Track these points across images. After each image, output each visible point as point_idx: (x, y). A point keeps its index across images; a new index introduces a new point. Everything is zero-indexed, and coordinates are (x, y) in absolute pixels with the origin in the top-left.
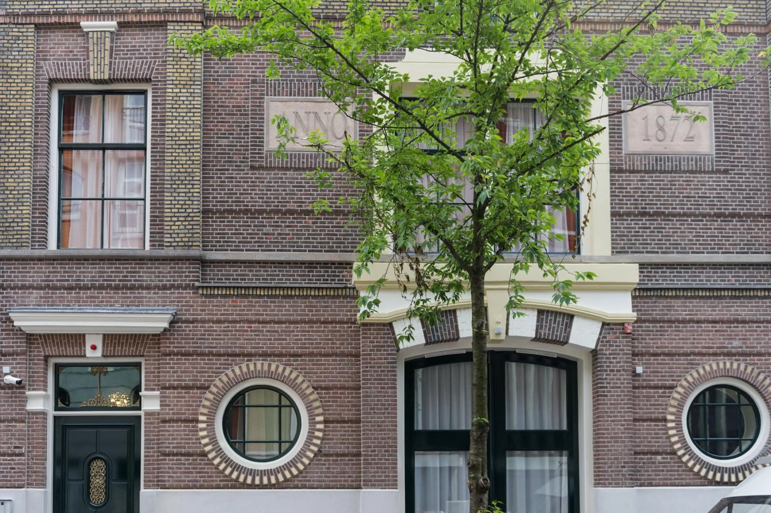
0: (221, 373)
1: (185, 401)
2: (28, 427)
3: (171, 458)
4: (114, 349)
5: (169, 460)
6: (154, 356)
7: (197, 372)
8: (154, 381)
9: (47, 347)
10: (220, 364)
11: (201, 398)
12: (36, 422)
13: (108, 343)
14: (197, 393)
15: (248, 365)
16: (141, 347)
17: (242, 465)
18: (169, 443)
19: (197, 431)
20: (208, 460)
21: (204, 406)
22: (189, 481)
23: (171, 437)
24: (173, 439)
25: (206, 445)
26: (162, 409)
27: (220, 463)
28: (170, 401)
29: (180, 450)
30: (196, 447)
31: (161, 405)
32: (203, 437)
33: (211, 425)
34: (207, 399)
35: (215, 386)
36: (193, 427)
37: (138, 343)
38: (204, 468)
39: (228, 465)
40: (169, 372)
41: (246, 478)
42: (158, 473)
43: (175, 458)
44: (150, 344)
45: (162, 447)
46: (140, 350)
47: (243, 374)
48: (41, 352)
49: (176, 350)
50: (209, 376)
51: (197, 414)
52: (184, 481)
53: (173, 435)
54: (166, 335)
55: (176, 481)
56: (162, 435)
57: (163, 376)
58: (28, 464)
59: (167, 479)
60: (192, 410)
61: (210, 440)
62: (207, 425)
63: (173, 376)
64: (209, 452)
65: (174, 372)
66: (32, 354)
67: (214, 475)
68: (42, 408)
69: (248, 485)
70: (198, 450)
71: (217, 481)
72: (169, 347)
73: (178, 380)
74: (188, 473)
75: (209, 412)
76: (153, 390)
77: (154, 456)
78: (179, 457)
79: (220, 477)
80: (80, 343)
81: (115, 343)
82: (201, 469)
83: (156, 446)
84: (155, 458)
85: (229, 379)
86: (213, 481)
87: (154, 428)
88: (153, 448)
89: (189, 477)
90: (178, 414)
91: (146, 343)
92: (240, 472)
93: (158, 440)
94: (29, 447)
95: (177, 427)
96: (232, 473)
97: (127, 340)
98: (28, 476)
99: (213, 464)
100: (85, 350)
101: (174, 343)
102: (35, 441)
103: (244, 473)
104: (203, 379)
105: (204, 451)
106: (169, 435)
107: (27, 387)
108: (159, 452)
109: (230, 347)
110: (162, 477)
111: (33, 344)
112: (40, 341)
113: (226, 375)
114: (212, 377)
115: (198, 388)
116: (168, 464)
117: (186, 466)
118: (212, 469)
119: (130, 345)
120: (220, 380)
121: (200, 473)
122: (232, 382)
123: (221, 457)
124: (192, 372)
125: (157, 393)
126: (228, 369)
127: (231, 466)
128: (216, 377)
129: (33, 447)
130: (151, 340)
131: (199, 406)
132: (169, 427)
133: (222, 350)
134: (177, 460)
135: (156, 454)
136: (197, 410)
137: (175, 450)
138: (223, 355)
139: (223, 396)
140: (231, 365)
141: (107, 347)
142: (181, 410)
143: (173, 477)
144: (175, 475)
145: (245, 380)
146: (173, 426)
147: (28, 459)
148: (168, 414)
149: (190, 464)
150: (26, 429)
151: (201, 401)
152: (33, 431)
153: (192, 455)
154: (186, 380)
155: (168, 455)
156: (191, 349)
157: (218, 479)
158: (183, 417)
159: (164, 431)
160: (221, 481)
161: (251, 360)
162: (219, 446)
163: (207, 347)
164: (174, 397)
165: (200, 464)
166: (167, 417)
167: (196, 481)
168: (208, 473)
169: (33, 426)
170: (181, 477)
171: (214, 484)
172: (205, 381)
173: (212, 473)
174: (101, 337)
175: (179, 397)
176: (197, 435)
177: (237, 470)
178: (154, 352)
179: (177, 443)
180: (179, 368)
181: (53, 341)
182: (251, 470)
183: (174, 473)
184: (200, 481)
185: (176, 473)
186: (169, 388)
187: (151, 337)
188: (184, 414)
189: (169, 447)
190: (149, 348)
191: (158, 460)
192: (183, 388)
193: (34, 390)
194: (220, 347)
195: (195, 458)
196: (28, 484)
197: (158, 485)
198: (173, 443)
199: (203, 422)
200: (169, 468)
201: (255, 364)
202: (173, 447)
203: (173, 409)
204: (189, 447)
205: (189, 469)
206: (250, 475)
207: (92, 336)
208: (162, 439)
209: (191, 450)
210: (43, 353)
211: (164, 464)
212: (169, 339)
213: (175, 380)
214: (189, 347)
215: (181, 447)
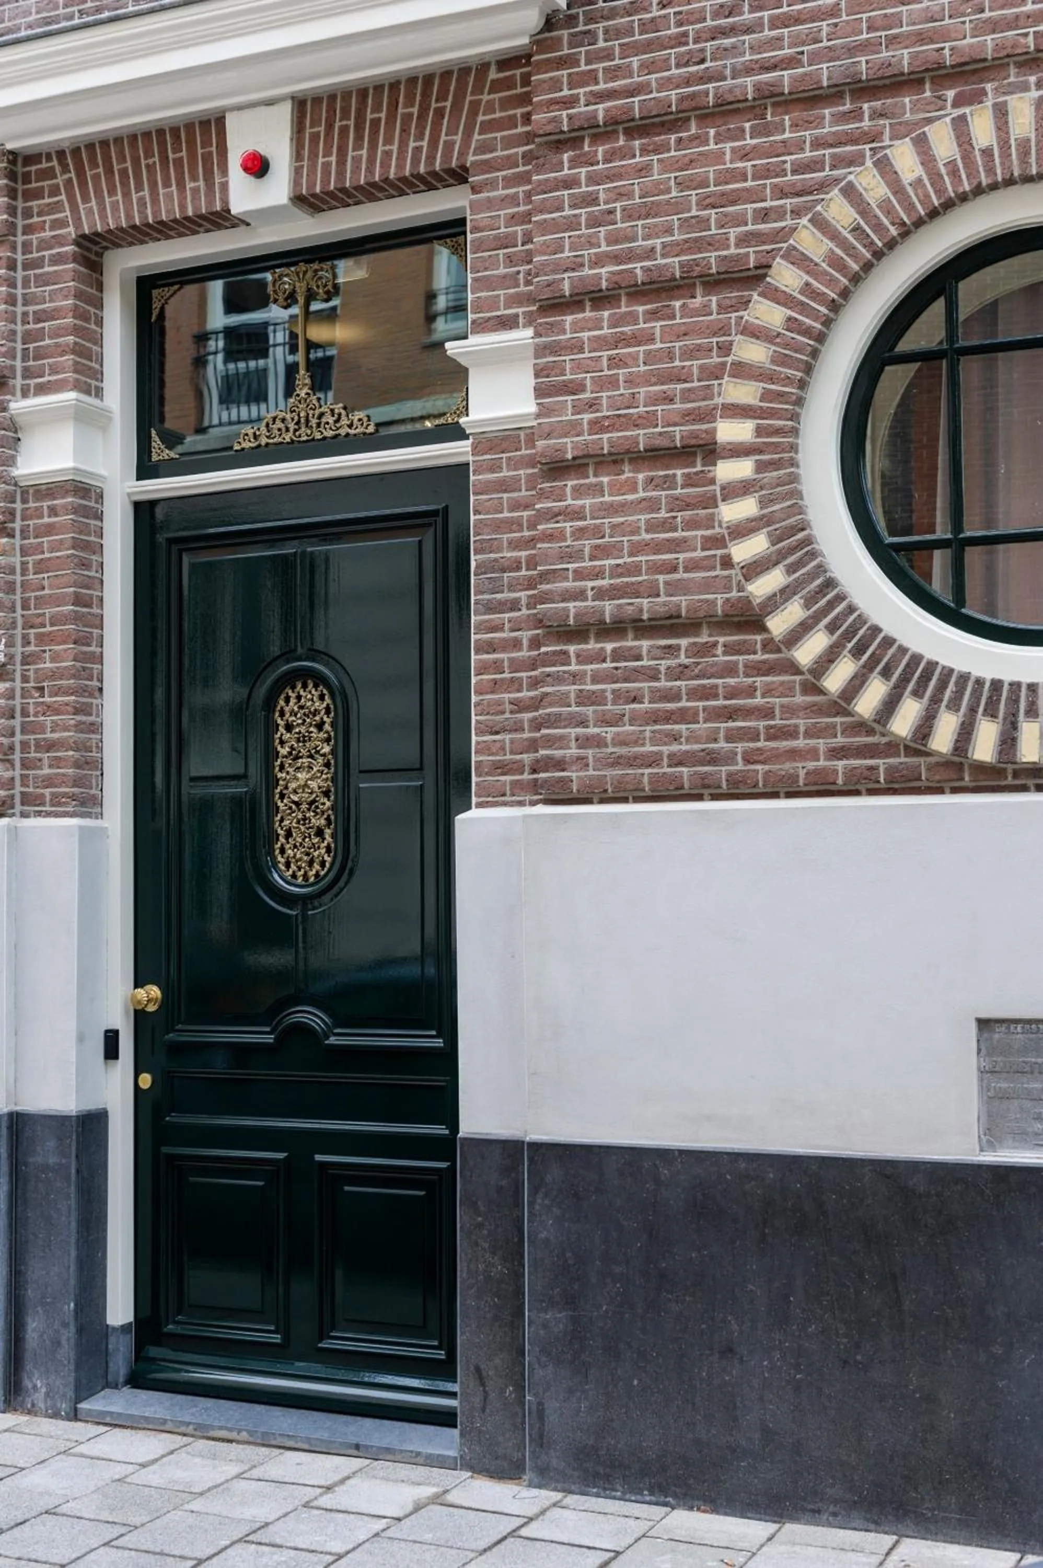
0: (823, 186)
1: (650, 358)
2: (24, 552)
3: (592, 645)
4: (341, 162)
5: (582, 659)
6: (511, 162)
7: (706, 203)
8: (512, 280)
9: (86, 199)
10: (818, 144)
11: (723, 330)
12: (50, 530)
13: (315, 138)
14: (705, 310)
15: (961, 124)
16: (452, 131)
17: (945, 661)
18: (579, 575)
19: (710, 502)
20: (769, 645)
21: (742, 371)
22: (677, 761)
23: (587, 545)
24: (599, 552)
25: (755, 569)
26: (544, 411)
27: (828, 659)
28: (578, 367)
29: (629, 606)
30: (707, 586)
31: (540, 392)
32: (741, 531)
33: (775, 465)
34: (755, 333)
35: (800, 260)
36: (689, 481)
37: (440, 113)
38: (750, 691)
39: (869, 667)
40: (572, 224)
41: (965, 734)
42: (537, 725)
43: (609, 647)
44: (490, 109)
45: (544, 598)
46: (449, 146)
47: (936, 177)
48: (62, 224)
49: (600, 110)
50: (764, 215)
51: (708, 416)
52: (653, 761)
53: (598, 532)
54: (556, 44)
55: (617, 762)
56: (549, 537)
57: (547, 249)
58: (25, 713)
59: (573, 751)
60: (687, 396)
61: (775, 540)
62: (761, 467)
63: (591, 243)
64: (774, 602)
65: (595, 222)
66: (34, 238)
67: (802, 723)
68: (70, 464)
69: (980, 768)
70: (720, 598)
71: (813, 754)
72: (570, 102)
73: (617, 259)
74: (669, 717)
75: (766, 396)
76: (508, 323)
77: (516, 644)
78: (630, 643)
79: (829, 731)
80: (207, 158)
81: (344, 131)
82: (732, 694)
83: (523, 595)
84: (524, 653)
85: (863, 209)
86: (793, 754)
87: (516, 506)
88: (514, 606)
89: (676, 738)
90: (617, 423)
91: (474, 112)
92: (936, 700)
93: (532, 563)
94: (26, 643)
95: (616, 489)
96: (890, 706)
97: (393, 105)
98: (24, 766)
99: (793, 668)
100: (225, 187)
101: (591, 77)
102: (49, 611)
103: (954, 706)
104: (733, 233)
105: (747, 601)
106: (580, 533)
107: (18, 382)
108: (539, 622)
109: (864, 47)
110: (550, 742)
111: (37, 194)
112: (60, 180)
113: (850, 192)
114: (780, 214)
115: (713, 283)
116: (575, 677)
117: (663, 684)
118: (788, 690)
119: (405, 130)
120: (820, 224)
121: (731, 714)
122: (878, 227)
123: (832, 628)
124: (678, 207)
125: (524, 335)
126: (855, 161)
127: (886, 673)
128: (797, 213)
129: (41, 638)
130: (496, 86)
131: (716, 373)
132: (578, 492)
133: (825, 73)
134: (617, 656)
135: (525, 636)
136: (707, 393)
137: (608, 608)
138: (834, 94)
139: (835, 307)
140: (874, 137)
141: (314, 155)
142: (632, 401)
143: (599, 742)
144: (609, 732)
145: (948, 205)
146: (598, 490)
147: (25, 693)
148: (573, 428)
149: (681, 672)
150: (17, 560)
151: (725, 349)
152: (41, 567)
153: (689, 626)
154: (650, 253)
155: (578, 633)
156: (673, 95)
157: (821, 744)
158: (642, 437)
159: (555, 515)
160: (837, 753)
161: (976, 98)
162: (821, 569)
163: (748, 70)
164: (600, 343)
165: (730, 670)
166: (569, 447)
167: (713, 758)
168: (767, 713)
169: (39, 549)
170: (638, 740)
171: (802, 769)
172: (743, 240)
173: (790, 711)
174: (285, 111)
175: (620, 341)
176: (710, 522)
177: (918, 694)
178: (509, 143)
179: (617, 571)
180: (621, 195)
181: (109, 171)
182: (997, 685)
183: (606, 721)
184: (730, 758)
185: (616, 720)
186: (574, 303)
187: (493, 74)
188: (649, 420)
189: (580, 595)
190: (487, 127)
191: (533, 665)
192: (638, 292)
193: (42, 390)
194: (815, 58)
195: (704, 638)
196: (26, 799)
197: (535, 786)
198: (598, 574)
199: (738, 451)
200: (584, 699)
201: (1001, 112)
202: (600, 594)
203: (592, 405)
204: (674, 588)
205: (675, 696)
206: (991, 713)
207: (247, 114)
208: (546, 558)
209: (683, 602)
210: (71, 229)
211: (558, 679)
212: (568, 61)
213: (598, 261)
214: (664, 85)
215: (635, 592)
